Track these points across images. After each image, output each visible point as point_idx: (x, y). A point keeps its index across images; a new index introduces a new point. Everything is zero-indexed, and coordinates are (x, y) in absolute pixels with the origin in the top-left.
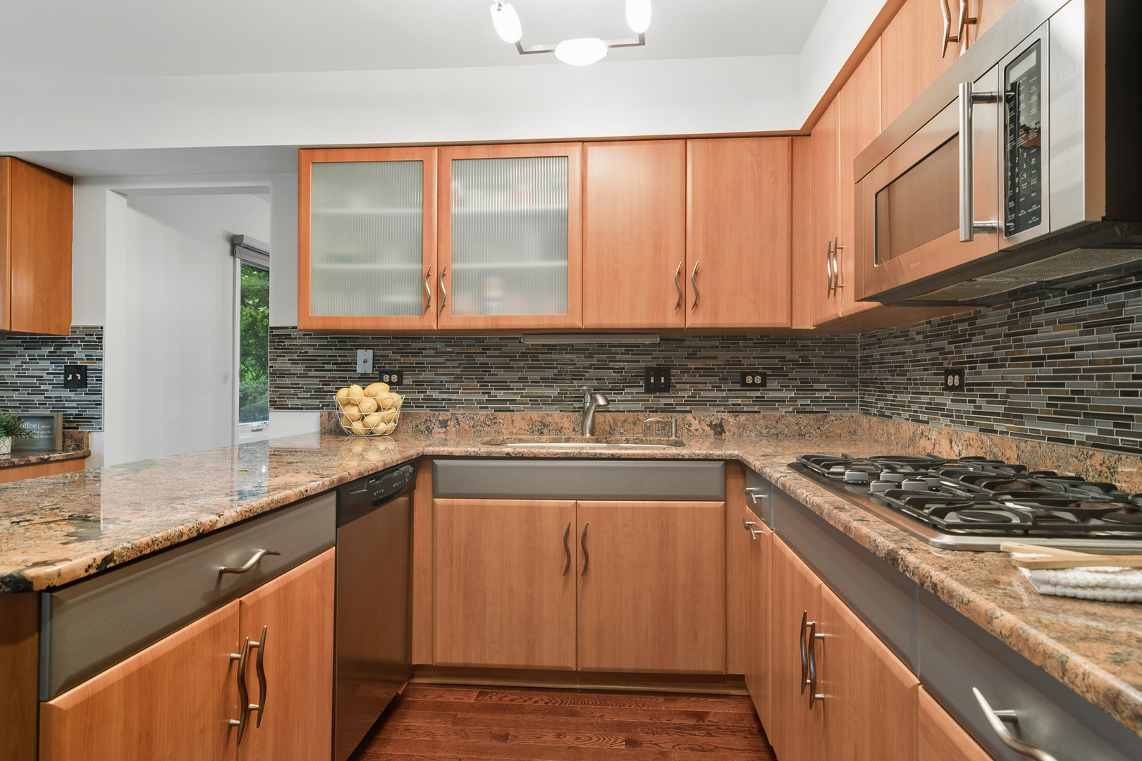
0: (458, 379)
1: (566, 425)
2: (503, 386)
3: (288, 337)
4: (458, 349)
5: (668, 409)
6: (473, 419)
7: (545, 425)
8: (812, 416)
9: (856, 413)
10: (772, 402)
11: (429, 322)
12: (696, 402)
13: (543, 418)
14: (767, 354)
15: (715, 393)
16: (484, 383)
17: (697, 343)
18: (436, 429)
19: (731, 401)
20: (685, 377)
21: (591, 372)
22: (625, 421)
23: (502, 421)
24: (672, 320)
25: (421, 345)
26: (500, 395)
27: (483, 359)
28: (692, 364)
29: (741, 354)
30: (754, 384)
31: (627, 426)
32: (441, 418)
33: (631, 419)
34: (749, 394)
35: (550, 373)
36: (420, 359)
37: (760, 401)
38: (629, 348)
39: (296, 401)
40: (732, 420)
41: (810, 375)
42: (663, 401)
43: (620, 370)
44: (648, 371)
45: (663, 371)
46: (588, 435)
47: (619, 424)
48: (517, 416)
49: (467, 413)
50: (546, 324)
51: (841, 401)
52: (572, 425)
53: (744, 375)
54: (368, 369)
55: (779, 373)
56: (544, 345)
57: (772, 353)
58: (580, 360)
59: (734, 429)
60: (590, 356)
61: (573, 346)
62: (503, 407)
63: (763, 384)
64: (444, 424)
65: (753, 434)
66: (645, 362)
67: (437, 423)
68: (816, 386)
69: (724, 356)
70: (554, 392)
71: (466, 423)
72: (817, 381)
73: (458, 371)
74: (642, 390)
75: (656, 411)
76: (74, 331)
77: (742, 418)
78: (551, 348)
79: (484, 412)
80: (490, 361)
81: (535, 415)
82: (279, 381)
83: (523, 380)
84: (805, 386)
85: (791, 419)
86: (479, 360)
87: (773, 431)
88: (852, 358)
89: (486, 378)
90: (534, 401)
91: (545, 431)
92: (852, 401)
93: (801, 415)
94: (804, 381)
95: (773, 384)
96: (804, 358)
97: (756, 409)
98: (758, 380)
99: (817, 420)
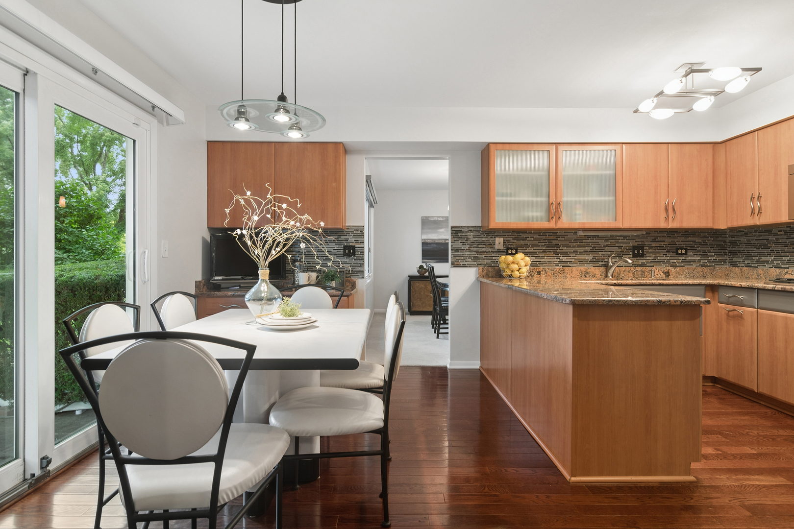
0: (544, 251)
1: (597, 273)
2: (566, 255)
3: (460, 231)
4: (544, 237)
5: (642, 265)
6: (553, 270)
7: (587, 273)
8: (709, 268)
9: (727, 266)
10: (690, 261)
11: (552, 225)
12: (656, 262)
13: (586, 269)
14: (687, 239)
15: (664, 257)
16: (557, 254)
17: (656, 234)
18: (535, 276)
19: (671, 261)
20: (651, 250)
21: (607, 248)
22: (625, 271)
23: (567, 271)
24: (663, 225)
25: (526, 235)
26: (565, 259)
27: (557, 242)
28: (654, 244)
29: (676, 240)
30: (682, 253)
31: (625, 273)
32: (537, 270)
33: (627, 270)
34: (679, 258)
35: (588, 249)
36: (526, 242)
37: (684, 261)
38: (625, 237)
39: (464, 263)
40: (673, 270)
41: (706, 249)
42: (640, 261)
43: (620, 247)
44: (634, 248)
45: (641, 247)
46: (610, 277)
47: (622, 272)
48: (574, 269)
49: (550, 268)
50: (606, 226)
51: (720, 261)
52: (600, 273)
53: (677, 249)
54: (501, 247)
55: (693, 248)
56: (585, 236)
57: (690, 239)
58: (602, 243)
59: (674, 274)
60: (607, 240)
61: (598, 236)
62: (565, 265)
63: (686, 253)
64: (539, 273)
65: (683, 276)
66: (632, 243)
67: (536, 273)
68: (709, 254)
69: (668, 240)
70: (590, 257)
71: (549, 272)
72: (710, 252)
73: (544, 248)
74: (631, 256)
75: (638, 266)
76: (348, 227)
77: (678, 269)
78: (589, 237)
79: (557, 267)
80: (559, 243)
81: (583, 268)
82: (456, 253)
83: (575, 252)
84: (704, 254)
85: (699, 269)
86: (554, 242)
87: (692, 275)
88: (725, 242)
89: (558, 251)
90: (581, 262)
91: (587, 276)
92: (725, 261)
93: (704, 267)
94: (704, 252)
95: (690, 253)
96: (704, 241)
97: (683, 265)
98: (684, 251)
99: (711, 270)
